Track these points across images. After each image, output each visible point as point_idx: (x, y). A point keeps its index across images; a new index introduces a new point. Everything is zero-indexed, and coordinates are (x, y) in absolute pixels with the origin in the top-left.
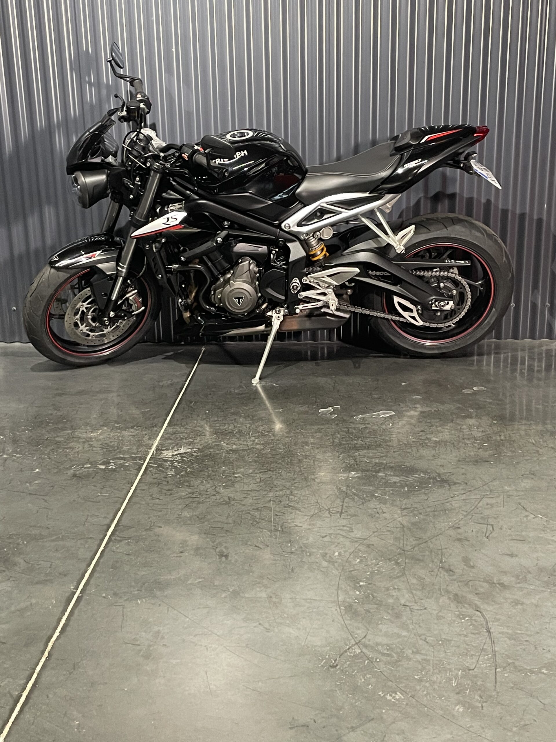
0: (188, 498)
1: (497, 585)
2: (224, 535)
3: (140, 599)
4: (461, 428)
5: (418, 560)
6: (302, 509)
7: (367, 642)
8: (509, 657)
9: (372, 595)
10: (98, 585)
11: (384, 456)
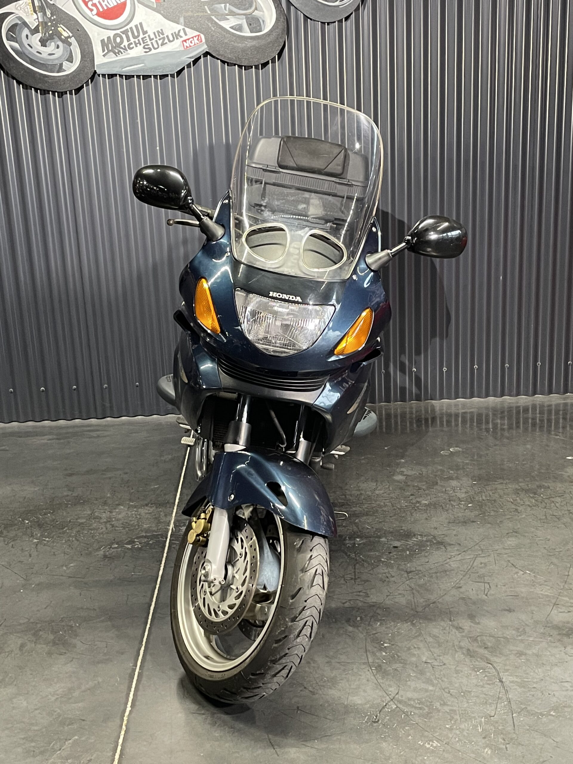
1: (502, 639)
4: (446, 490)
8: (522, 703)
9: (397, 655)
11: (383, 521)
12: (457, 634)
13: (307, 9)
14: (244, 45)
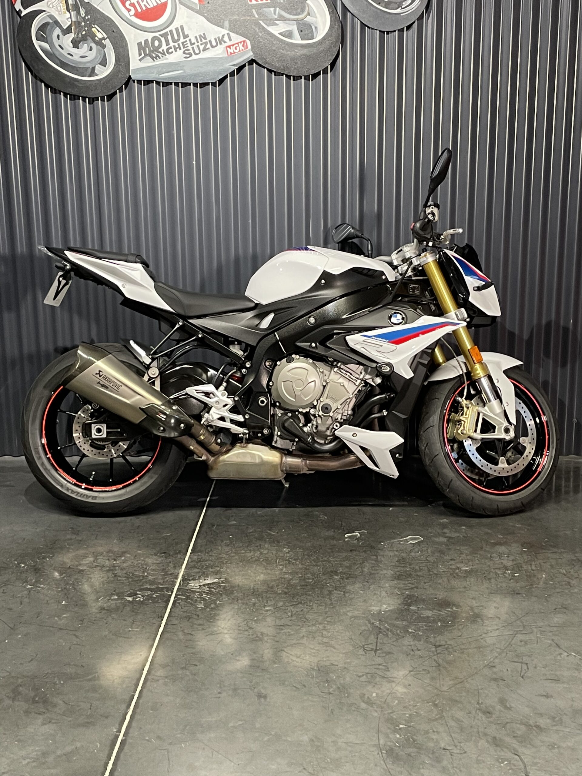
0: (221, 633)
1: (534, 728)
2: (261, 674)
3: (183, 742)
4: (491, 556)
5: (457, 701)
6: (337, 646)
9: (412, 738)
10: (141, 728)
11: (415, 587)
12: (483, 719)
13: (365, 16)
14: (293, 53)
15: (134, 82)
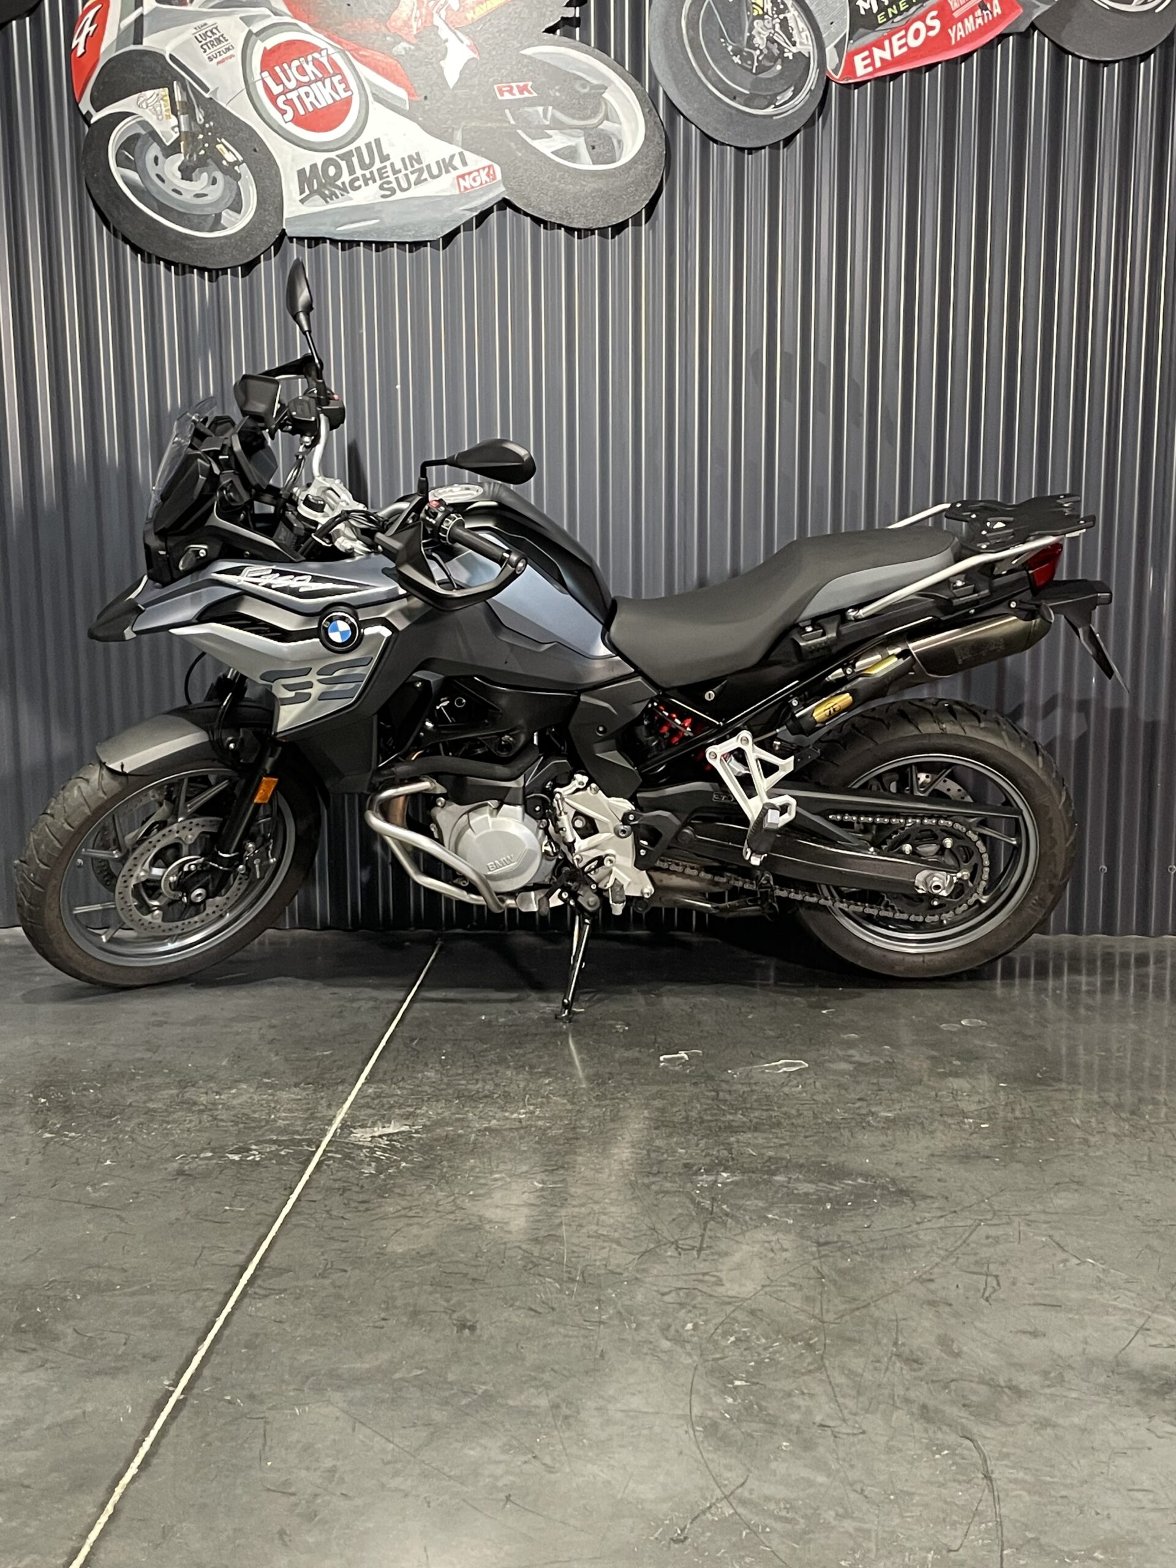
0: (401, 1216)
1: (1006, 1390)
2: (469, 1287)
3: (299, 1405)
5: (849, 1339)
6: (623, 1242)
7: (746, 1494)
8: (1027, 1527)
9: (757, 1404)
10: (218, 1379)
11: (785, 1144)
12: (904, 1372)
13: (708, 120)
14: (578, 187)
15: (292, 242)
